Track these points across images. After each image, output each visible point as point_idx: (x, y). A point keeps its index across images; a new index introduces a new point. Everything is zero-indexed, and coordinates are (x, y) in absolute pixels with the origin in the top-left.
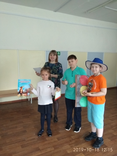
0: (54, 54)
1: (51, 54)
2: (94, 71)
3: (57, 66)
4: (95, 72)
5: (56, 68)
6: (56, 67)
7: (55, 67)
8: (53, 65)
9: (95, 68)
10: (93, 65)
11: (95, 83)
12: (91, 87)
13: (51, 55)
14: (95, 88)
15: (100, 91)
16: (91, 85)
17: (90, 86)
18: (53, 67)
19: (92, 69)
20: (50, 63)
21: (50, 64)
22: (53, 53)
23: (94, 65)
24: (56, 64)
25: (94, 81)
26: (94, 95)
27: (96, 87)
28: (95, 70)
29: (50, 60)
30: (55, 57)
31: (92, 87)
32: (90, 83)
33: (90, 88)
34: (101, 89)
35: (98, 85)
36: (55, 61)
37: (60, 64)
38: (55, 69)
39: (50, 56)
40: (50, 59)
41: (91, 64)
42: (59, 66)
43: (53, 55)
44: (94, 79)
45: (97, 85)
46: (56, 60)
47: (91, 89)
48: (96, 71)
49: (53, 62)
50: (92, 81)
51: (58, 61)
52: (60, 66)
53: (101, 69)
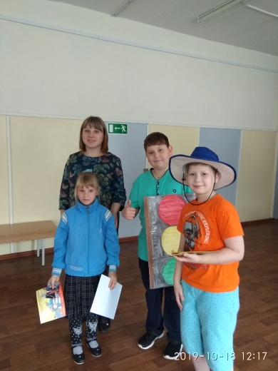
0: (96, 128)
1: (88, 127)
2: (196, 187)
3: (108, 163)
4: (202, 190)
5: (105, 171)
6: (105, 168)
8: (94, 160)
9: (199, 178)
10: (193, 169)
11: (206, 224)
12: (192, 236)
13: (88, 131)
14: (206, 240)
15: (225, 246)
16: (192, 231)
17: (189, 234)
18: (96, 168)
19: (191, 180)
20: (83, 155)
21: (84, 159)
22: (92, 124)
23: (199, 170)
24: (103, 157)
25: (202, 217)
26: (207, 259)
27: (208, 234)
28: (201, 184)
29: (83, 146)
30: (99, 136)
32: (189, 226)
34: (227, 241)
35: (215, 229)
36: (99, 149)
38: (103, 173)
39: (85, 135)
40: (85, 141)
42: (115, 164)
43: (93, 130)
45: (211, 229)
46: (103, 146)
48: (205, 185)
49: (94, 153)
50: (193, 218)
51: (107, 149)
52: (116, 166)
53: (217, 180)
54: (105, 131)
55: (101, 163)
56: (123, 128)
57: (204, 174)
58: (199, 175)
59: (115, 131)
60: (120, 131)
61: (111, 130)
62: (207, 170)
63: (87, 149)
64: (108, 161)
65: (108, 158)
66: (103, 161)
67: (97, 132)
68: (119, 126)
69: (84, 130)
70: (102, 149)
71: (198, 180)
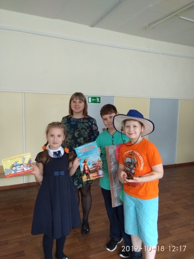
0: (80, 99)
1: (75, 99)
2: (130, 134)
3: (87, 123)
4: (134, 136)
5: (86, 128)
6: (86, 126)
7: (84, 126)
8: (78, 121)
9: (132, 129)
10: (128, 123)
12: (132, 166)
13: (74, 102)
14: (142, 168)
15: (152, 170)
16: (131, 163)
17: (129, 165)
18: (79, 126)
19: (127, 130)
20: (71, 118)
21: (72, 120)
22: (78, 97)
23: (132, 124)
24: (84, 119)
25: (138, 154)
28: (133, 132)
29: (71, 112)
30: (82, 105)
31: (135, 166)
32: (128, 160)
33: (132, 169)
36: (82, 113)
37: (92, 119)
38: (84, 129)
39: (73, 104)
40: (73, 108)
41: (125, 121)
42: (92, 122)
43: (78, 101)
44: (136, 150)
45: (144, 161)
46: (85, 111)
47: (133, 171)
48: (135, 133)
49: (78, 116)
50: (131, 155)
51: (87, 113)
52: (92, 124)
53: (143, 130)
54: (85, 102)
55: (83, 123)
56: (98, 99)
57: (135, 126)
58: (132, 127)
59: (92, 102)
60: (96, 102)
61: (90, 101)
62: (137, 124)
63: (74, 113)
64: (87, 121)
65: (87, 119)
66: (84, 121)
67: (80, 102)
68: (95, 98)
69: (72, 101)
70: (83, 113)
71: (131, 130)
